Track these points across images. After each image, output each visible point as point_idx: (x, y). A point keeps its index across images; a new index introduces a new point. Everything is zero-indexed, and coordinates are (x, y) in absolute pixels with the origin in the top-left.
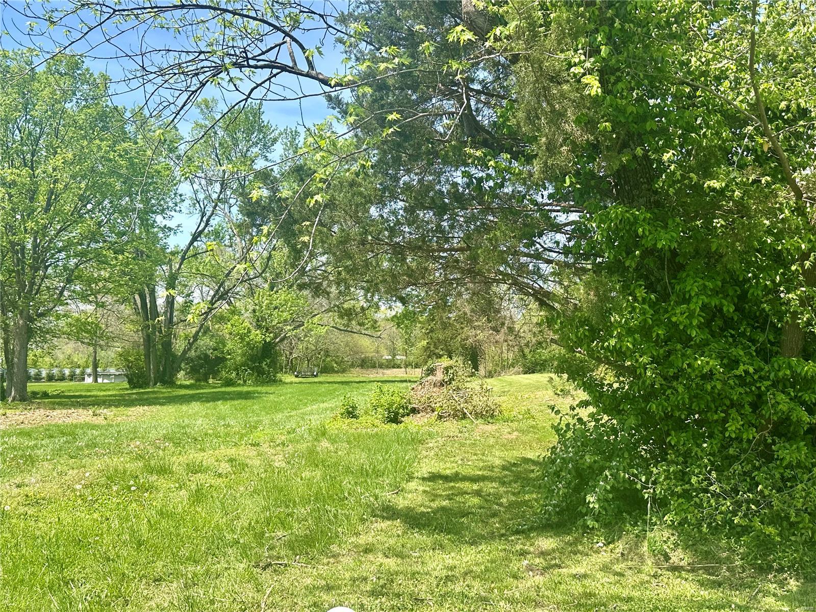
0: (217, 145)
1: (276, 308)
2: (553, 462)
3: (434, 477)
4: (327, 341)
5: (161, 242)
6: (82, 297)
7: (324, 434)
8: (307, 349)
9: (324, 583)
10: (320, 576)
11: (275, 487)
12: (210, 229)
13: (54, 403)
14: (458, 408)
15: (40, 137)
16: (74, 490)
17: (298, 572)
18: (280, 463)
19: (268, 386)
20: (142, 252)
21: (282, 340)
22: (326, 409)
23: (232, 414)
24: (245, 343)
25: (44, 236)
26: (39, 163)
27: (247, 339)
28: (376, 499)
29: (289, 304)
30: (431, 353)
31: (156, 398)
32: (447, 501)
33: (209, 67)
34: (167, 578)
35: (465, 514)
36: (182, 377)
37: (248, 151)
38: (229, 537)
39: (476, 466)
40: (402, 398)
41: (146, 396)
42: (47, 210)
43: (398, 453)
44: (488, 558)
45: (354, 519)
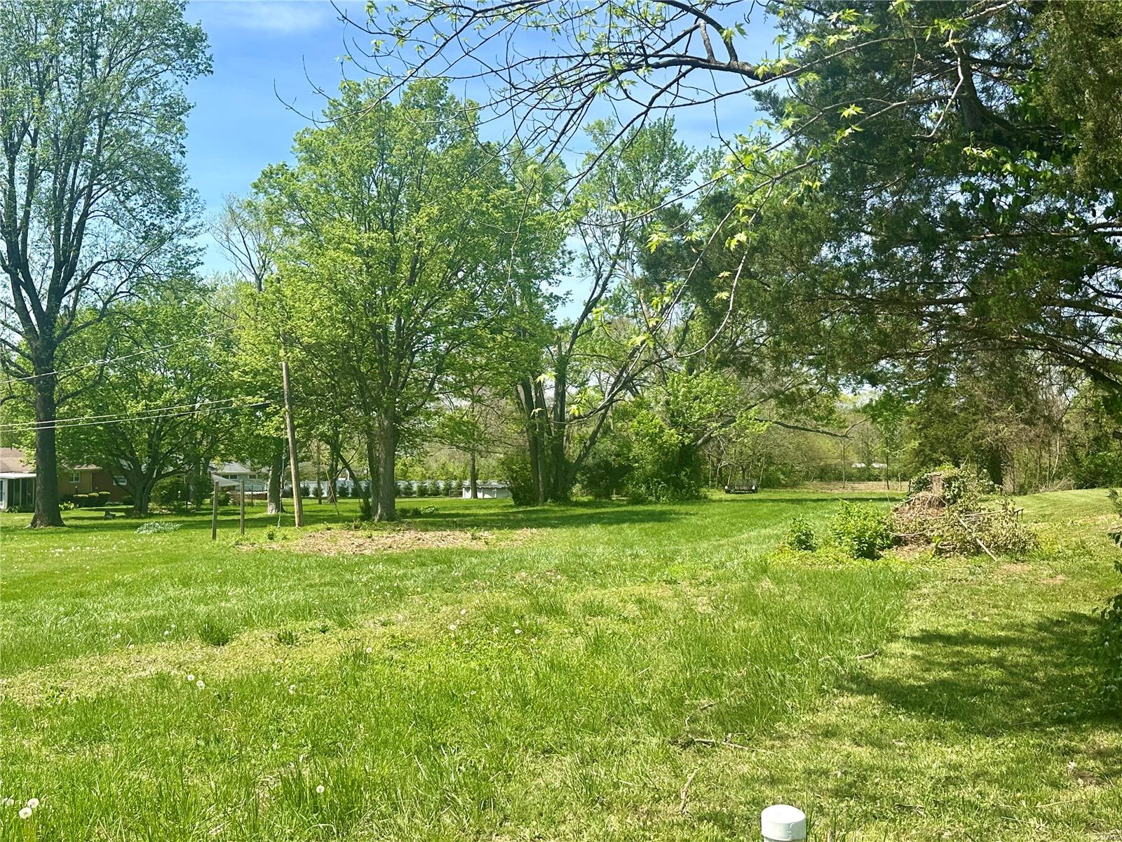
0: (615, 182)
1: (696, 398)
2: (1117, 618)
3: (928, 638)
4: (769, 443)
5: (547, 316)
6: (456, 389)
7: (765, 571)
8: (741, 453)
9: (767, 773)
10: (761, 763)
11: (698, 639)
12: (609, 295)
13: (426, 523)
14: (969, 538)
15: (400, 190)
16: (448, 631)
17: (731, 755)
18: (705, 607)
19: (688, 504)
20: (525, 330)
21: (706, 441)
22: (770, 537)
23: (641, 541)
24: (657, 446)
25: (409, 315)
26: (400, 223)
27: (659, 441)
28: (842, 664)
29: (715, 392)
30: (926, 458)
31: (546, 518)
32: (950, 672)
33: (595, 74)
34: (558, 750)
35: (979, 692)
36: (577, 492)
37: (655, 185)
38: (637, 701)
39: (996, 624)
40: (879, 523)
41: (534, 516)
42: (411, 282)
43: (874, 601)
44: (1012, 755)
45: (810, 690)
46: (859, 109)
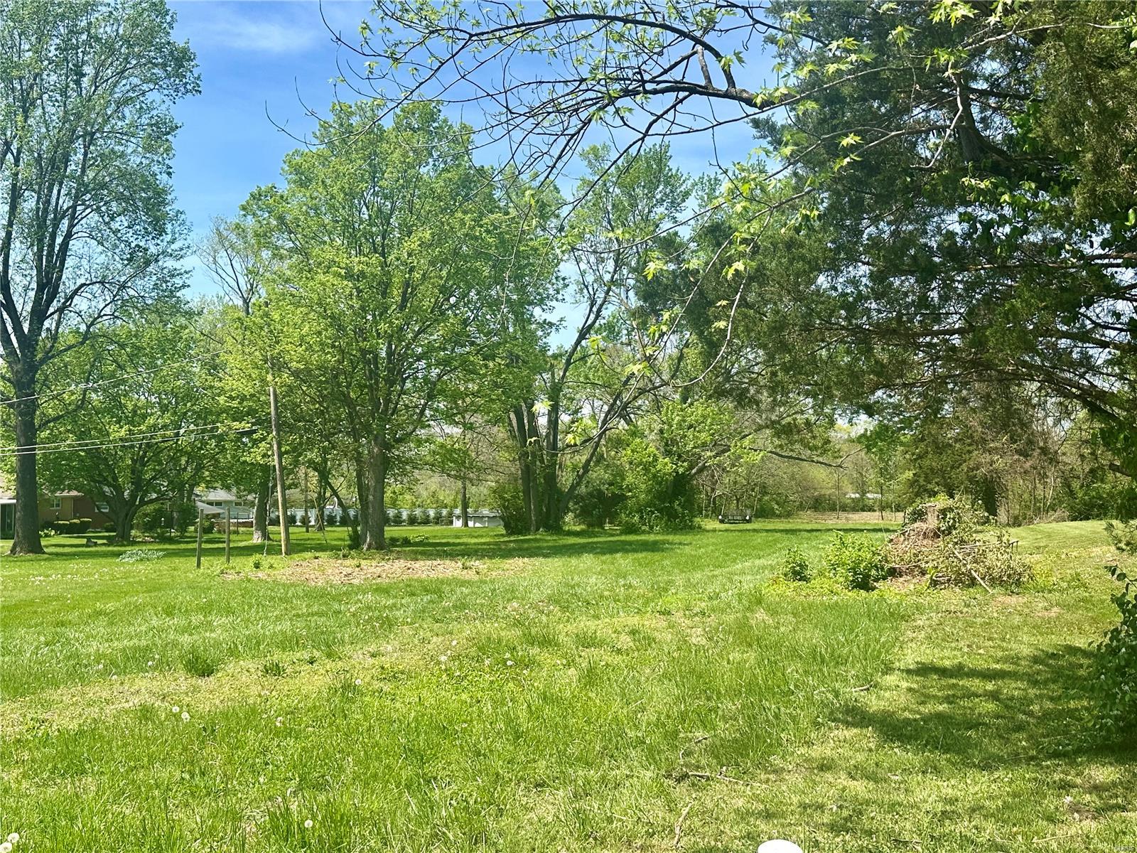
0: (610, 208)
1: (690, 427)
2: (1113, 651)
3: (923, 670)
4: (763, 472)
5: (540, 343)
6: (447, 416)
7: (760, 602)
8: (735, 483)
9: (762, 807)
10: (756, 797)
11: (692, 672)
12: (602, 322)
13: (416, 553)
14: (963, 570)
15: (391, 214)
16: (439, 663)
17: (725, 789)
18: (699, 639)
19: (682, 534)
20: (518, 357)
21: (701, 471)
22: (764, 568)
23: (634, 571)
24: (650, 475)
25: (400, 341)
26: (392, 247)
27: (653, 470)
28: (837, 696)
29: (709, 421)
30: (920, 489)
31: (538, 548)
32: (945, 705)
33: (592, 99)
34: (551, 783)
35: (973, 725)
36: (570, 521)
37: (650, 212)
38: (631, 734)
39: (991, 656)
40: (874, 554)
41: (526, 545)
42: (402, 307)
43: (869, 633)
44: (1008, 789)
45: (805, 723)
46: (857, 139)
